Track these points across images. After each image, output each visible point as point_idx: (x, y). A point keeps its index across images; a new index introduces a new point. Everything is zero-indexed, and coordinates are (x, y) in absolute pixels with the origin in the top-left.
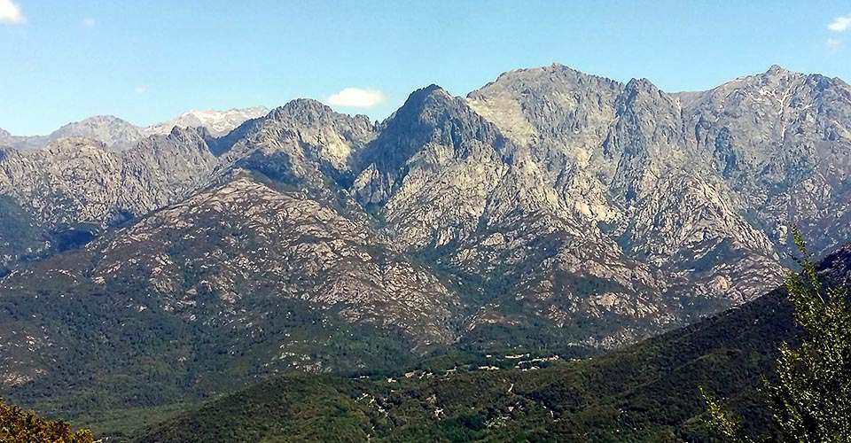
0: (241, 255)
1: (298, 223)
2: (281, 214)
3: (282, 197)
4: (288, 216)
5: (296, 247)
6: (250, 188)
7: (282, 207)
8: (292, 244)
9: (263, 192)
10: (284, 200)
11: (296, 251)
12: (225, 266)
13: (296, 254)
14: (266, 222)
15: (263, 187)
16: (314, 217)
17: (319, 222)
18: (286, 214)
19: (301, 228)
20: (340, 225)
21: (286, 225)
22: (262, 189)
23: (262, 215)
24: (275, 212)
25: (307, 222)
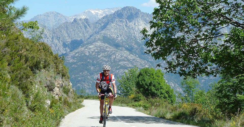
0: (95, 74)
1: (120, 61)
2: (113, 57)
3: (114, 49)
4: (116, 57)
5: (118, 71)
6: (101, 45)
7: (114, 54)
8: (117, 69)
9: (106, 47)
10: (115, 50)
11: (118, 72)
12: (88, 79)
13: (118, 74)
14: (106, 60)
15: (107, 45)
16: (126, 58)
17: (128, 60)
18: (115, 57)
19: (121, 63)
20: (138, 62)
21: (115, 61)
22: (106, 46)
23: (105, 57)
24: (110, 56)
25: (124, 60)
